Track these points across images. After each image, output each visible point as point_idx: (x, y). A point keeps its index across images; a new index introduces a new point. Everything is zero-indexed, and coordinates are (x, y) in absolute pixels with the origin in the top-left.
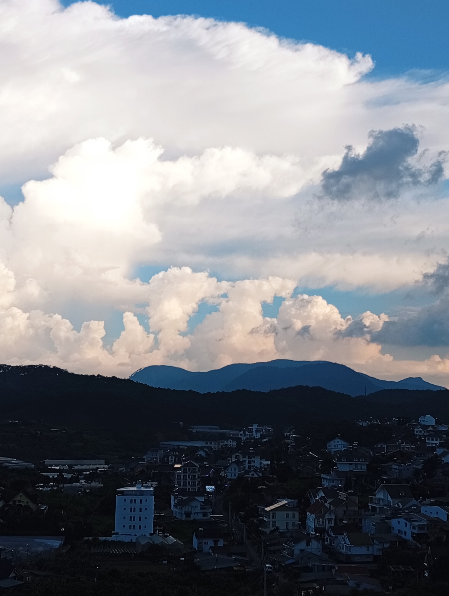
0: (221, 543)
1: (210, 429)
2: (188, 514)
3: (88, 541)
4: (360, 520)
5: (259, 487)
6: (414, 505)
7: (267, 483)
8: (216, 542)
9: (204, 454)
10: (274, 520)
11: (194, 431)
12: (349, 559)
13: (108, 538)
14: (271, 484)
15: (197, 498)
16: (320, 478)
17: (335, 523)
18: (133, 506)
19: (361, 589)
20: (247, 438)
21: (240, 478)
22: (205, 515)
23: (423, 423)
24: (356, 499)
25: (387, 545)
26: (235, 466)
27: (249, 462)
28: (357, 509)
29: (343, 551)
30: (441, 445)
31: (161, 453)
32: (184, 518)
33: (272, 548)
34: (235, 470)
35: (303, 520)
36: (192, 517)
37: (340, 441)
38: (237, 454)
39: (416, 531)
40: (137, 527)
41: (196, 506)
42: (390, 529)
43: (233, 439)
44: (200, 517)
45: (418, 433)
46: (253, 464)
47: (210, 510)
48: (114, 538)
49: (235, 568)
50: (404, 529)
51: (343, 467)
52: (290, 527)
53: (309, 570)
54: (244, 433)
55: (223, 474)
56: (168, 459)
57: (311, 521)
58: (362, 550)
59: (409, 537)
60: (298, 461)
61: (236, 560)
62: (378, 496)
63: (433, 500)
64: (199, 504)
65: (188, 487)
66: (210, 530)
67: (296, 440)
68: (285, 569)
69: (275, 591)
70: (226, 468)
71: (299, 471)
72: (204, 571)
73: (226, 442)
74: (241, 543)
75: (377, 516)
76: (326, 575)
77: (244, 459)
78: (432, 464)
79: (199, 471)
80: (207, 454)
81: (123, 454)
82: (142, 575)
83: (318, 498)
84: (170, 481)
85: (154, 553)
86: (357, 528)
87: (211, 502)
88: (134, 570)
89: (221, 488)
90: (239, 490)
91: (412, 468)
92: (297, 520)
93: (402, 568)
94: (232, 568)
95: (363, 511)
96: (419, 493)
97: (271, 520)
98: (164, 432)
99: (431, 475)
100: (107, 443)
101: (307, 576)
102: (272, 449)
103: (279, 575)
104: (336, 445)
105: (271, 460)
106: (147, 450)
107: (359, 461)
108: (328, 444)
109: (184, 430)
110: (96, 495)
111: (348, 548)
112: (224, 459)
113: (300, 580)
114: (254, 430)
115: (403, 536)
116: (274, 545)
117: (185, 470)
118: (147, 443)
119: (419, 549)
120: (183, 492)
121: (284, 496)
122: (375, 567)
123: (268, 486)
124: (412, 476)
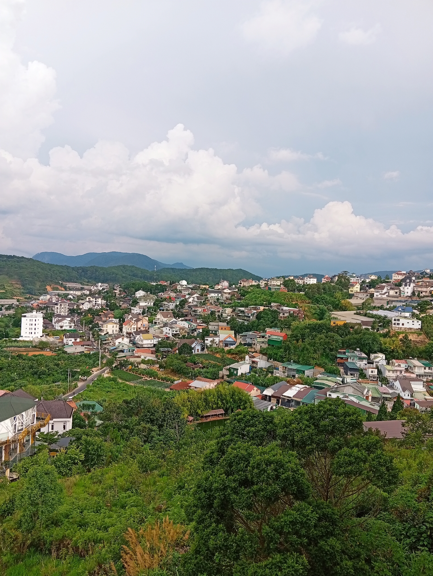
0: (78, 340)
1: (76, 285)
2: (61, 327)
3: (6, 341)
4: (149, 328)
5: (100, 313)
6: (174, 321)
7: (104, 311)
8: (75, 340)
9: (72, 297)
10: (106, 329)
11: (67, 286)
12: (142, 347)
13: (17, 339)
14: (106, 312)
15: (67, 319)
16: (131, 309)
17: (137, 330)
18: (31, 323)
19: (146, 359)
20: (95, 290)
21: (90, 309)
23: (181, 284)
24: (147, 318)
25: (160, 339)
26: (87, 303)
27: (96, 301)
28: (147, 323)
29: (139, 343)
30: (189, 294)
31: (48, 297)
32: (59, 328)
33: (104, 342)
34: (88, 305)
35: (121, 329)
36: (63, 328)
37: (142, 292)
38: (89, 297)
39: (175, 333)
40: (33, 333)
42: (162, 332)
43: (88, 290)
44: (68, 328)
45: (179, 288)
46: (97, 302)
47: (74, 325)
48: (20, 339)
49: (85, 352)
50: (168, 332)
51: (142, 304)
52: (115, 332)
53: (122, 351)
54: (94, 287)
55: (81, 307)
56: (52, 300)
57: (124, 330)
58: (149, 342)
59: (170, 335)
60: (120, 301)
61: (86, 348)
62: (157, 317)
63: (183, 319)
64: (67, 322)
65: (62, 313)
66: (72, 334)
67: (120, 291)
68: (110, 351)
69: (104, 362)
70: (83, 304)
71: (120, 306)
72: (69, 354)
73: (84, 292)
74: (89, 340)
75: (157, 326)
76: (130, 354)
77: (93, 300)
78: (184, 302)
79: (68, 305)
80: (74, 297)
81: (28, 297)
82: (35, 356)
83: (129, 318)
84: (52, 310)
85: (42, 346)
86: (147, 332)
87: (74, 321)
88: (31, 354)
89: (80, 314)
90: (89, 315)
91: (174, 304)
92: (118, 329)
93: (166, 349)
94: (83, 352)
95: (150, 324)
96: (176, 315)
97: (105, 329)
98: (51, 286)
99: (182, 308)
100: (18, 291)
101: (121, 355)
102: (107, 295)
103: (107, 354)
104: (140, 294)
105: (107, 301)
106: (41, 294)
107: (150, 301)
108: (136, 293)
109: (62, 285)
110: (11, 317)
111: (142, 341)
112: (82, 300)
113: (117, 356)
114: (99, 286)
115: (168, 335)
116: (106, 340)
117: (61, 305)
118: (41, 291)
119: (174, 340)
120: (59, 316)
121: (112, 317)
122: (154, 349)
123: (104, 313)
124: (174, 308)
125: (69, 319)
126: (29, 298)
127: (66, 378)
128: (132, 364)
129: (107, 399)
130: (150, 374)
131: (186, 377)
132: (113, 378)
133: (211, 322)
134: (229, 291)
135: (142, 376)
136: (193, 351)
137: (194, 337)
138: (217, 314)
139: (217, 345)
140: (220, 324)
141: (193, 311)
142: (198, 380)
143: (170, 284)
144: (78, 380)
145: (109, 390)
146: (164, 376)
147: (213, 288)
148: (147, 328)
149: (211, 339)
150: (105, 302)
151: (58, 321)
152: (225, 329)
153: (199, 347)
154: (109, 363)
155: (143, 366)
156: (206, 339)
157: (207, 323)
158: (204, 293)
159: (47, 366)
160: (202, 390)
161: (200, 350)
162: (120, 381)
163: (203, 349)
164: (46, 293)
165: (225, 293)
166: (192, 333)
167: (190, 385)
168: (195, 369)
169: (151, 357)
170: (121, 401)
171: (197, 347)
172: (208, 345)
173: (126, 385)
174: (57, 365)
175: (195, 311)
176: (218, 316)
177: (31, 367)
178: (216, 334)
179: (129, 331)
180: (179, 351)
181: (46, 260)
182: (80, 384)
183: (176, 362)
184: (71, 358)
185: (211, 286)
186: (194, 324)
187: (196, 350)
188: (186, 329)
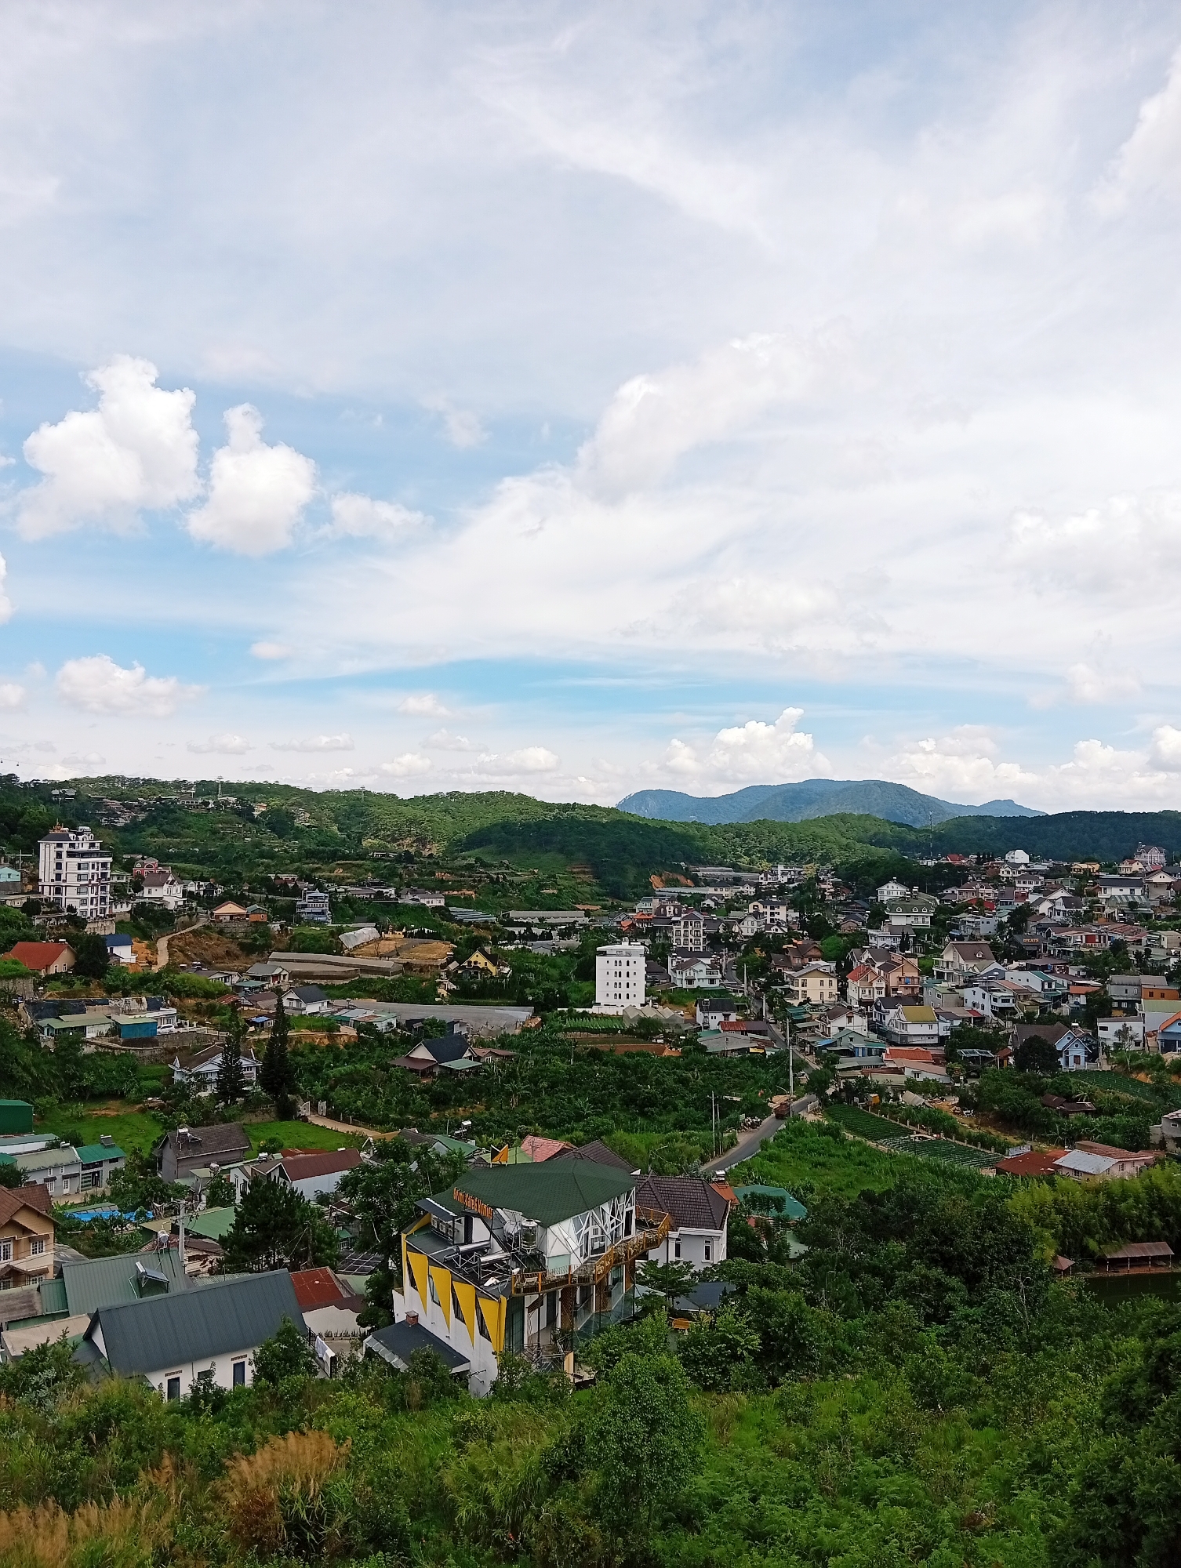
0: (733, 1017)
1: (721, 871)
2: (690, 981)
3: (561, 1013)
4: (921, 990)
5: (785, 947)
6: (996, 970)
7: (795, 941)
8: (726, 1016)
9: (712, 904)
10: (804, 989)
11: (700, 874)
12: (904, 1041)
13: (587, 1010)
14: (800, 943)
15: (702, 960)
16: (867, 935)
17: (887, 994)
18: (618, 969)
19: (920, 1079)
20: (769, 883)
21: (759, 937)
22: (712, 981)
23: (1011, 861)
24: (915, 961)
25: (957, 1023)
26: (751, 919)
27: (772, 914)
28: (916, 975)
29: (897, 1030)
30: (1036, 890)
31: (656, 903)
32: (685, 985)
33: (799, 1025)
34: (753, 924)
35: (843, 991)
36: (695, 985)
37: (895, 886)
38: (756, 903)
39: (1000, 1004)
40: (624, 996)
41: (701, 971)
42: (961, 1002)
43: (751, 885)
44: (706, 984)
45: (1005, 875)
46: (776, 916)
47: (720, 976)
48: (594, 1010)
49: (751, 1050)
50: (981, 1001)
51: (898, 921)
52: (826, 998)
53: (850, 1053)
54: (766, 876)
55: (736, 929)
56: (665, 910)
57: (853, 993)
58: (924, 1029)
59: (987, 1012)
60: (838, 912)
61: (754, 1040)
62: (946, 958)
63: (1023, 963)
64: (704, 968)
65: (690, 945)
66: (719, 1001)
67: (835, 885)
68: (816, 1051)
69: (804, 1080)
70: (740, 921)
71: (838, 926)
72: (711, 1054)
73: (741, 889)
74: (759, 1017)
75: (944, 984)
76: (872, 1060)
77: (765, 910)
78: (1022, 916)
79: (704, 925)
80: (717, 904)
81: (609, 903)
82: (630, 1055)
83: (863, 961)
84: (668, 938)
85: (646, 1028)
86: (916, 999)
87: (721, 966)
88: (621, 1049)
89: (733, 947)
90: (757, 950)
91: (994, 921)
92: (834, 989)
93: (977, 1053)
94: (747, 1049)
95: (925, 978)
96: (1003, 953)
97: (800, 988)
98: (661, 876)
99: (1020, 930)
100: (587, 889)
101: (846, 1062)
102: (803, 897)
103: (810, 1060)
104: (891, 891)
105: (801, 911)
106: (638, 898)
107: (920, 912)
108: (879, 890)
109: (686, 873)
110: (572, 955)
111: (904, 1026)
112: (738, 909)
113: (838, 1066)
114: (779, 873)
115: (979, 1010)
116: (804, 1021)
117: (686, 924)
118: (639, 890)
119: (1001, 1028)
120: (683, 952)
121: (817, 958)
122: (940, 1051)
123: (795, 944)
124: (993, 932)
125: (708, 961)
126: (613, 908)
127: (708, 1118)
128: (880, 1090)
129: (817, 1186)
130: (934, 1122)
131: (1043, 1140)
132: (828, 1128)
133: (1114, 973)
134: (1168, 879)
135: (912, 1128)
136: (1062, 1060)
137: (1060, 1018)
138: (1132, 949)
139: (1137, 1044)
140: (1146, 979)
141: (1053, 942)
142: (1083, 1148)
143: (979, 862)
144: (736, 1125)
145: (821, 1159)
146: (975, 1132)
147: (1115, 872)
148: (917, 991)
149: (1119, 1026)
150: (797, 914)
151: (681, 967)
152: (1163, 996)
153: (1080, 1051)
154: (817, 1085)
155: (911, 1098)
156: (1100, 1025)
157: (1103, 977)
158: (1084, 889)
159: (659, 1083)
160: (1099, 1181)
161: (1082, 1060)
162: (850, 1136)
163: (1092, 1057)
164: (650, 894)
165: (1157, 885)
166: (1056, 1006)
167: (1057, 1162)
168: (1072, 1116)
169: (936, 1074)
170: (854, 1194)
171: (1071, 1050)
172: (1109, 1043)
173: (866, 1149)
174: (684, 1081)
175: (1060, 941)
176: (1138, 955)
177: (622, 1084)
178: (1131, 1011)
179: (866, 997)
180: (1015, 1059)
181: (647, 813)
182: (743, 1138)
183: (1009, 1091)
184: (717, 1064)
185: (1106, 866)
186: (1060, 981)
187: (1071, 1060)
188: (1035, 995)
